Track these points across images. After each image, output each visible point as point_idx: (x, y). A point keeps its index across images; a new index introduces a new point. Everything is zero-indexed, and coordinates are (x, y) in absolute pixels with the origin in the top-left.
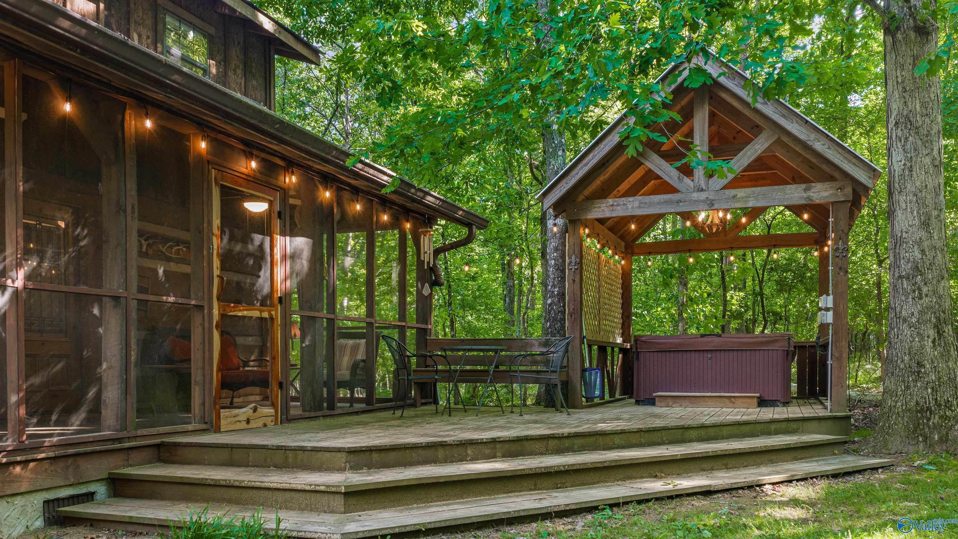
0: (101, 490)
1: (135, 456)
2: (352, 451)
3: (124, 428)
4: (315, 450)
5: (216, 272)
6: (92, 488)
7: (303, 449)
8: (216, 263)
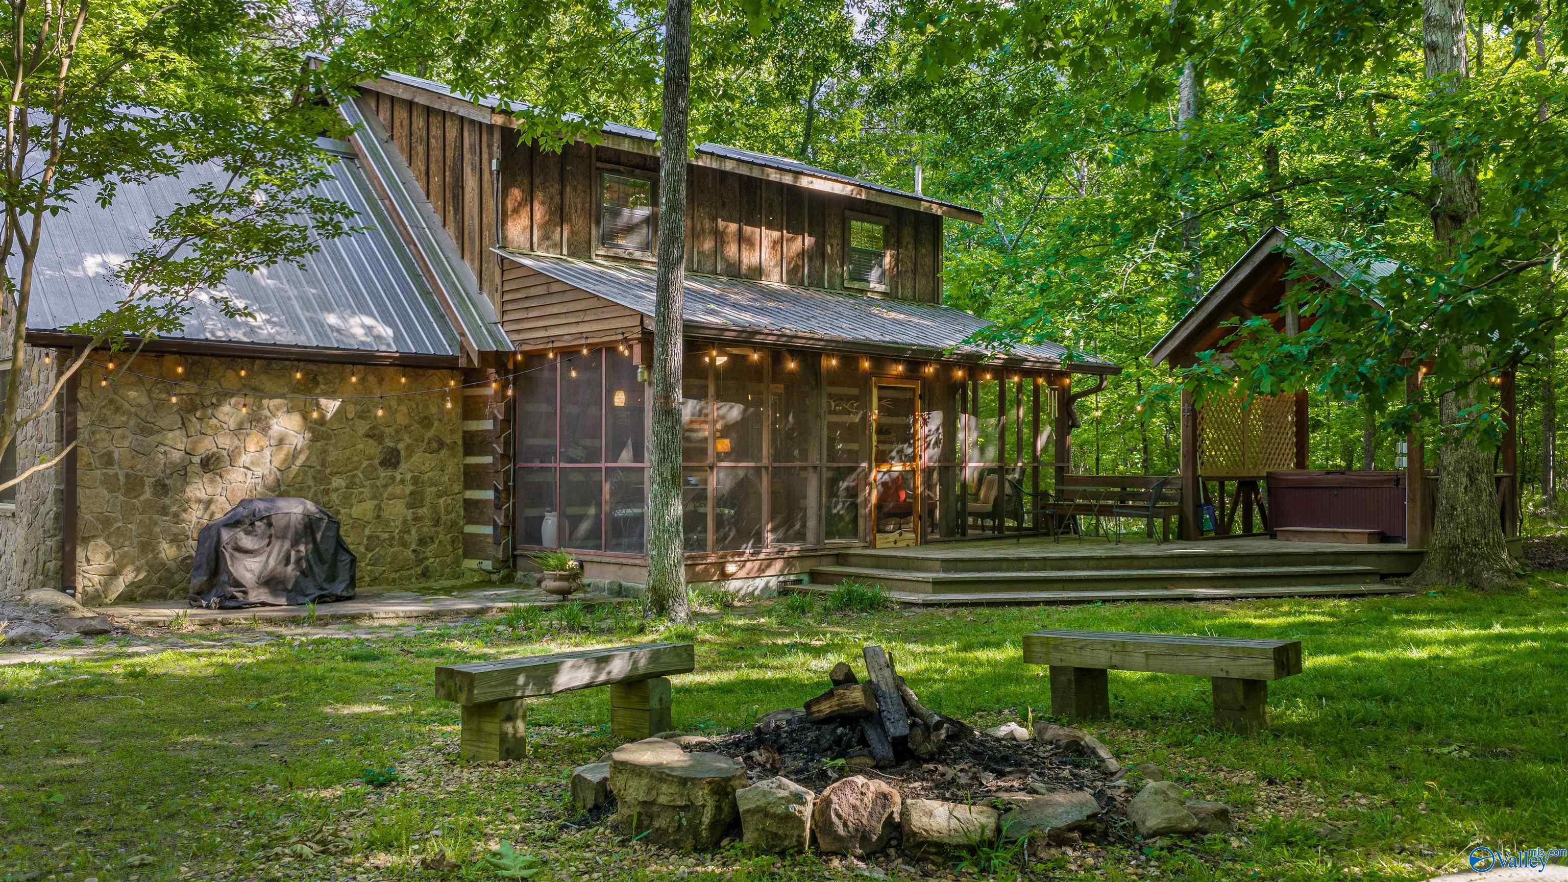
0: (806, 578)
1: (824, 560)
2: (944, 561)
3: (818, 543)
4: (923, 559)
5: (874, 444)
6: (801, 577)
7: (917, 559)
8: (874, 437)
